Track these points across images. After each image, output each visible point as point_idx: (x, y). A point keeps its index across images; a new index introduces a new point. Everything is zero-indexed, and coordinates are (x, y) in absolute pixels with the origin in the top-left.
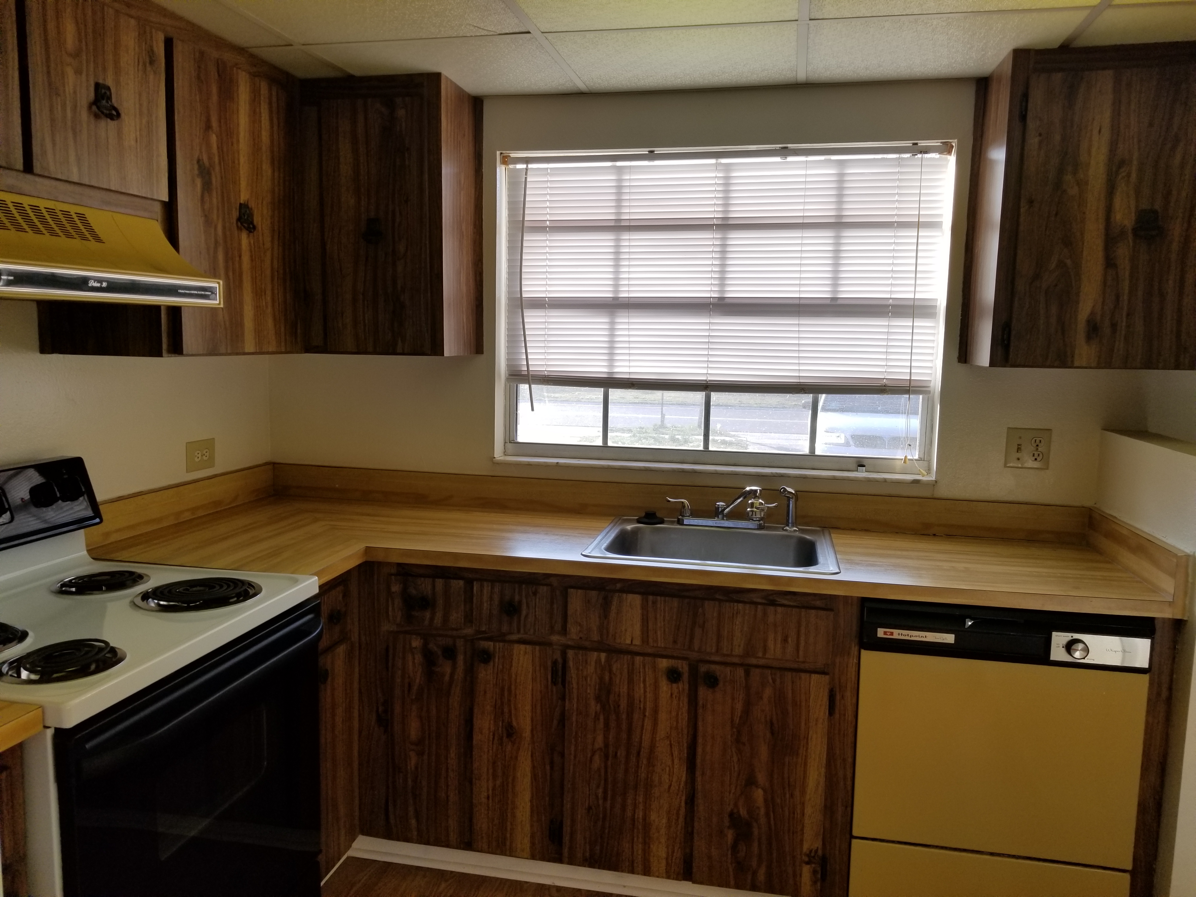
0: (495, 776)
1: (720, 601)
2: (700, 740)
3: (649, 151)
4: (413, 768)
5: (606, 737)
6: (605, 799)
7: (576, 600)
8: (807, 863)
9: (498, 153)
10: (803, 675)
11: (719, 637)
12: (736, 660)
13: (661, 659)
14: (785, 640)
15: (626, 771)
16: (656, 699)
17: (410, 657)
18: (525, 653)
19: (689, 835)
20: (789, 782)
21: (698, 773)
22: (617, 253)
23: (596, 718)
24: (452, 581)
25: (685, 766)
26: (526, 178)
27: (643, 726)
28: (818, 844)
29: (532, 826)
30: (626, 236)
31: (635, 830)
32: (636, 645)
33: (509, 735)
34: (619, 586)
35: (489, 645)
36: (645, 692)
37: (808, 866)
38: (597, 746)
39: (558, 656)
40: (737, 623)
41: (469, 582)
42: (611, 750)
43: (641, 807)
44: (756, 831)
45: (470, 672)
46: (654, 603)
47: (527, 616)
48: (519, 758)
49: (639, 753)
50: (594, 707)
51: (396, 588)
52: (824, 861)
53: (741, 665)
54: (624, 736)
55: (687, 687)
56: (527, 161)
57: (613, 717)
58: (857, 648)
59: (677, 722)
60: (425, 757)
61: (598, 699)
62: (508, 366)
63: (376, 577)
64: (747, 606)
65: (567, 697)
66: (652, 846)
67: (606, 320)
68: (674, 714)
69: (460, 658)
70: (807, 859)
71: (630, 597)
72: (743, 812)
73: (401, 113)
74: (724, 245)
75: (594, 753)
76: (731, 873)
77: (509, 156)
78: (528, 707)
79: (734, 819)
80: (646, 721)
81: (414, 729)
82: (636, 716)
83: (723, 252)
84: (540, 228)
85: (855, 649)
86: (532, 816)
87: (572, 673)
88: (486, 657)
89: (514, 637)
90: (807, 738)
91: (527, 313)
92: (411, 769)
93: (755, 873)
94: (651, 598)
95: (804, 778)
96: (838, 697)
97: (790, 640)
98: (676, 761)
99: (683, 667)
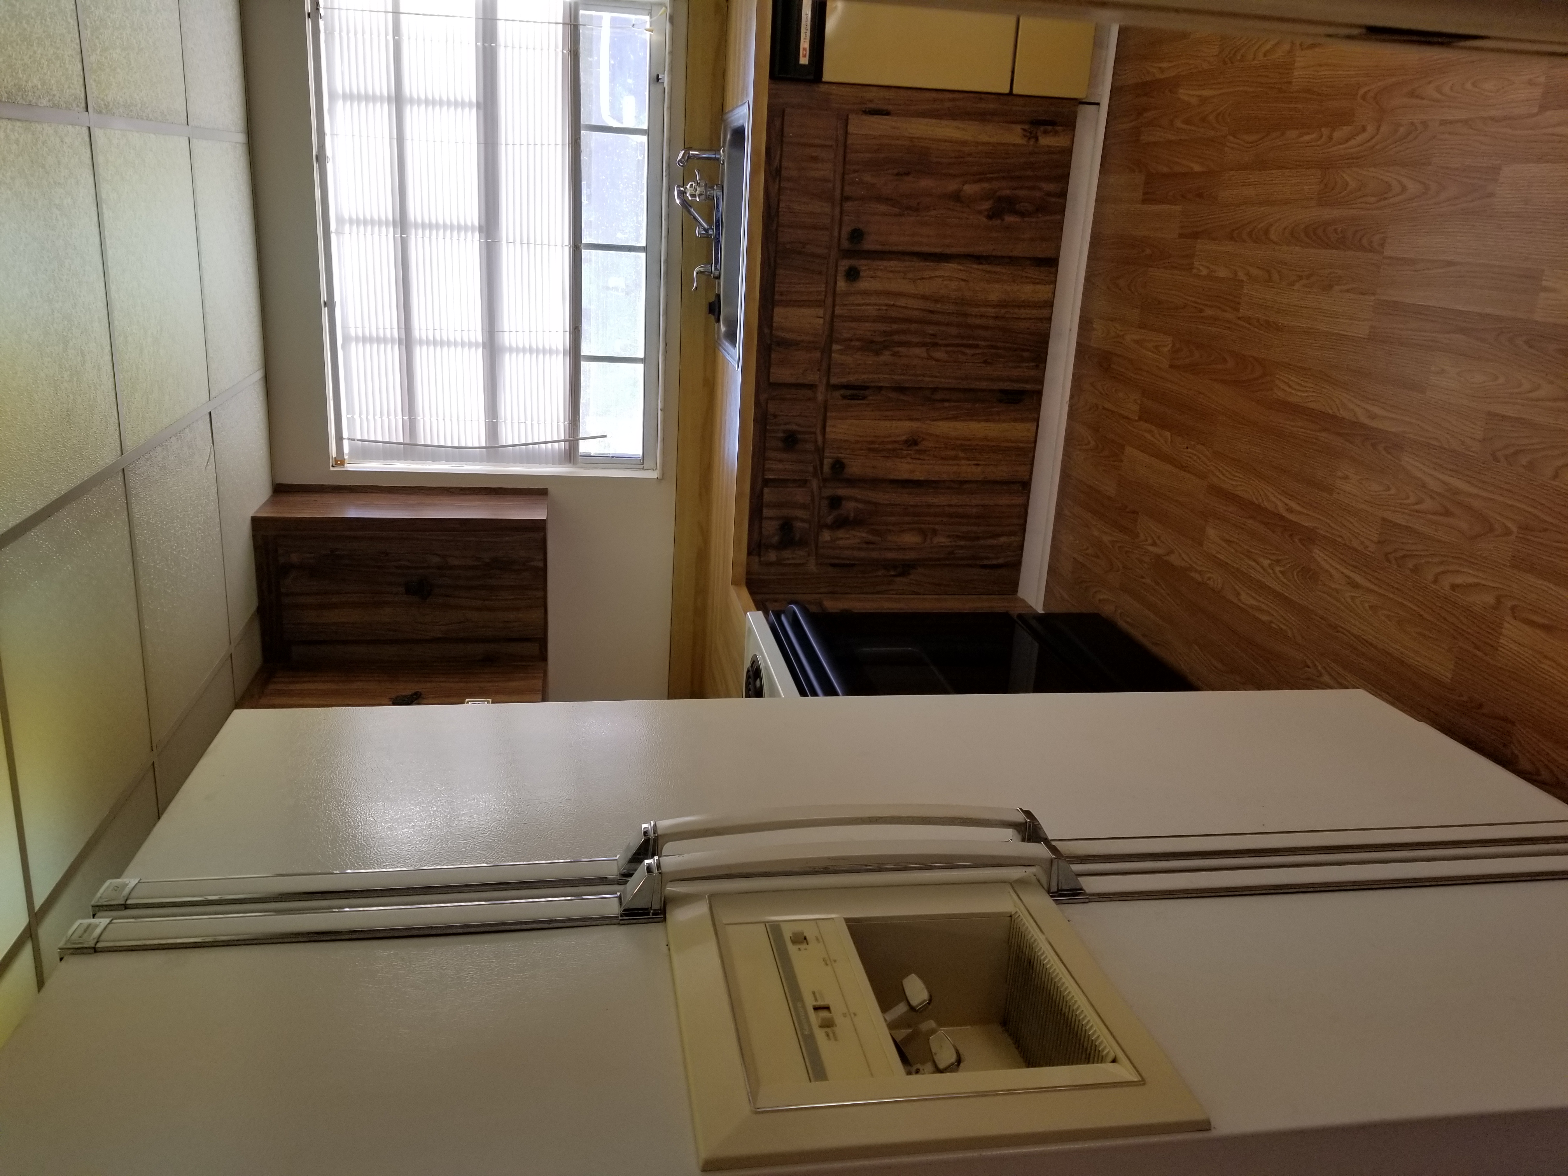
0: (956, 458)
1: (778, 226)
2: (916, 249)
3: (325, 307)
4: (949, 540)
5: (917, 345)
6: (977, 346)
7: (781, 374)
8: (1037, 139)
9: (332, 469)
10: (849, 142)
11: (815, 227)
12: (837, 210)
13: (837, 288)
14: (815, 159)
15: (948, 324)
16: (878, 293)
17: (841, 543)
18: (834, 426)
19: (1012, 261)
20: (955, 158)
21: (948, 251)
22: (435, 343)
23: (895, 354)
24: (764, 500)
25: (943, 264)
26: (358, 440)
27: (905, 307)
28: (1018, 128)
29: (1004, 421)
30: (416, 334)
31: (1007, 316)
32: (825, 314)
33: (915, 443)
34: (766, 331)
35: (827, 462)
36: (869, 304)
37: (1040, 138)
38: (925, 355)
39: (838, 394)
40: (799, 208)
41: (767, 482)
42: (927, 340)
43: (983, 310)
44: (1007, 192)
45: (852, 482)
46: (781, 294)
47: (799, 425)
48: (938, 434)
49: (932, 312)
50: (886, 357)
51: (772, 556)
52: (1036, 123)
53: (841, 206)
54: (914, 327)
55: (863, 262)
56: (339, 438)
57: (896, 338)
58: (821, 85)
59: (899, 272)
60: (937, 527)
61: (877, 353)
62: (560, 463)
63: (762, 577)
64: (782, 197)
65: (877, 384)
66: (1022, 299)
67: (507, 355)
68: (891, 275)
69: (841, 492)
70: (1032, 142)
71: (776, 319)
72: (986, 205)
73: (295, 558)
74: (423, 226)
75: (931, 358)
76: (1048, 218)
77: (335, 458)
78: (888, 424)
79: (993, 215)
80: (898, 304)
81: (910, 539)
82: (893, 313)
83: (430, 226)
84: (411, 426)
85: (822, 88)
86: (994, 421)
87: (852, 379)
88: (838, 466)
89: (820, 438)
90: (912, 139)
91: (503, 441)
92: (951, 542)
93: (1049, 194)
94: (777, 297)
95: (951, 142)
96: (872, 106)
97: (814, 154)
98: (937, 273)
99: (845, 264)
